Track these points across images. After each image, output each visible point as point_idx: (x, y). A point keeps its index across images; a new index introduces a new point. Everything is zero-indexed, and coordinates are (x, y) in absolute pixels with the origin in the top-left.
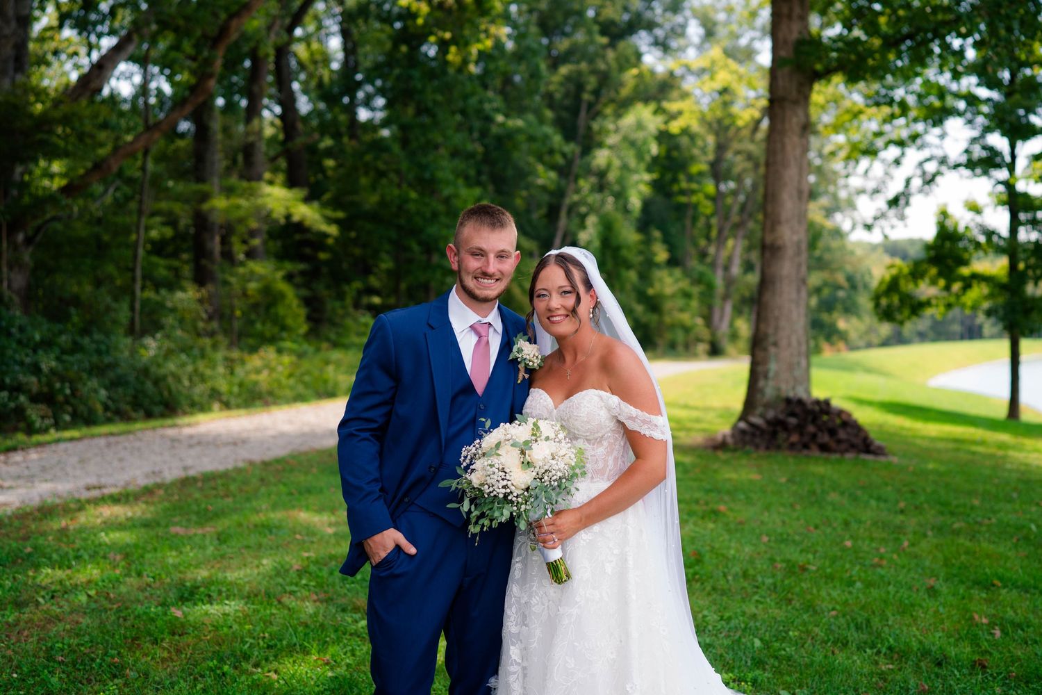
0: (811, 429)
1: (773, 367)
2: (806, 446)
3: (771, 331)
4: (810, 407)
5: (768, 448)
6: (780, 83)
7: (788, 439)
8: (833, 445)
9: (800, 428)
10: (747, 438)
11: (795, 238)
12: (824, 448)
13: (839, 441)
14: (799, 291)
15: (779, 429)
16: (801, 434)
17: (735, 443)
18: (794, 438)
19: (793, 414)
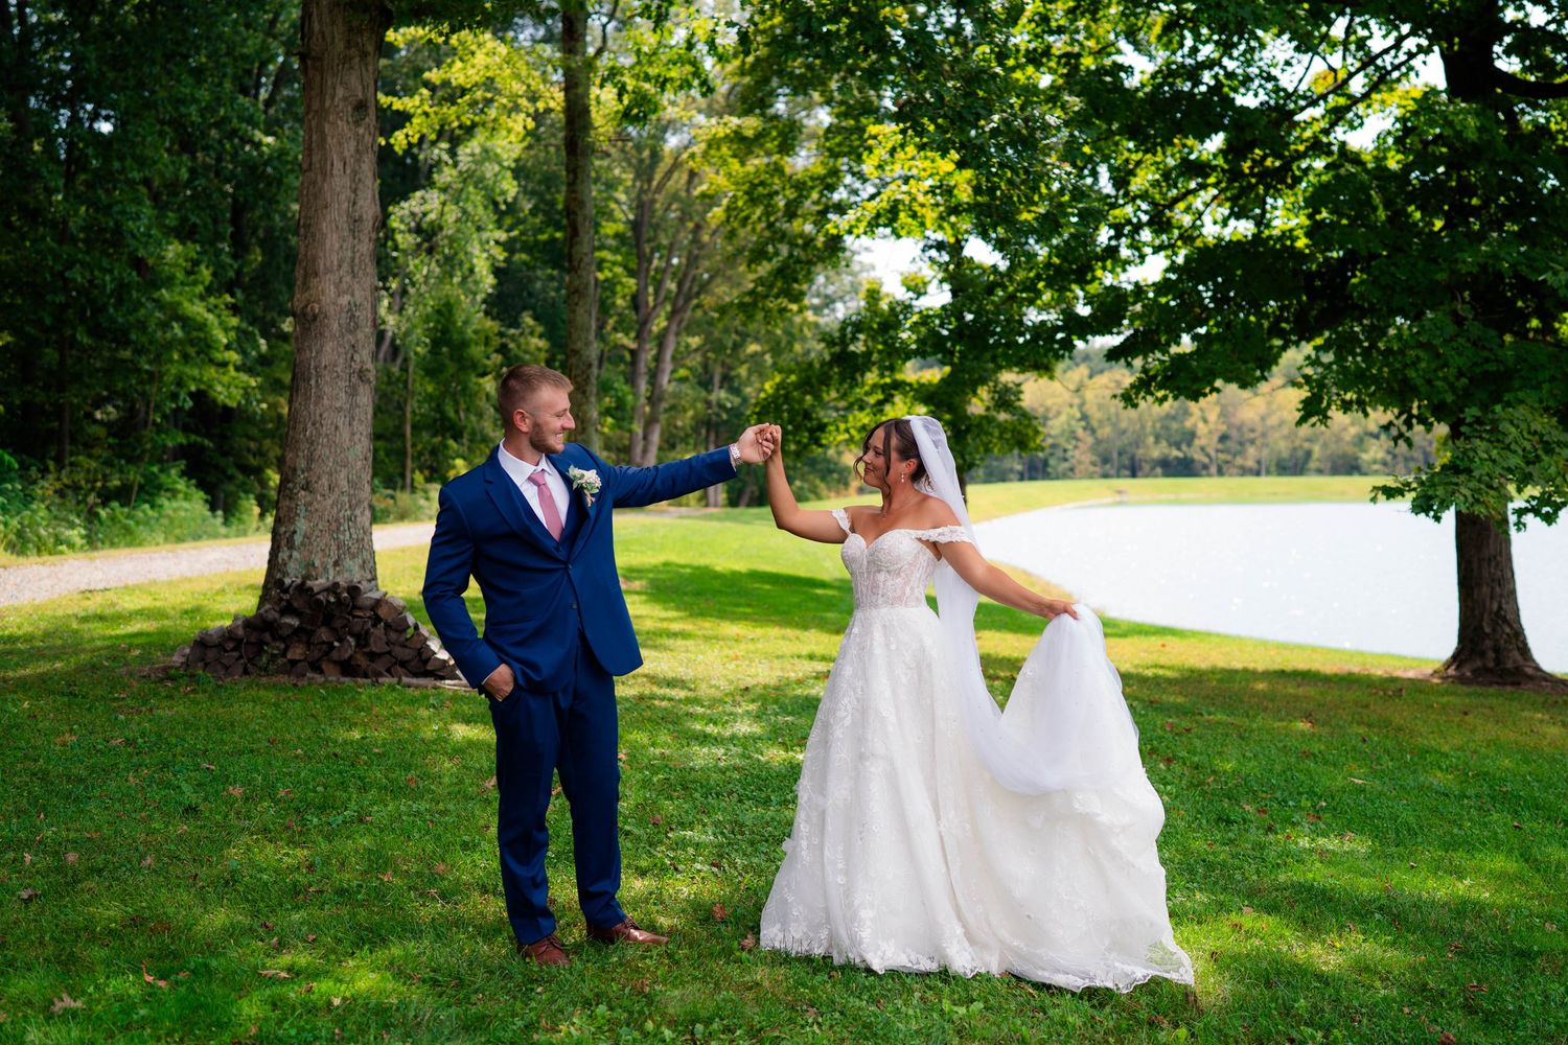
0: (324, 634)
1: (302, 525)
2: (316, 667)
3: (302, 464)
4: (321, 597)
5: (246, 672)
6: (316, 26)
7: (284, 655)
8: (362, 661)
9: (303, 634)
10: (211, 654)
11: (345, 300)
12: (348, 669)
13: (373, 656)
14: (353, 392)
15: (267, 637)
16: (308, 644)
17: (187, 665)
18: (296, 652)
19: (288, 610)
